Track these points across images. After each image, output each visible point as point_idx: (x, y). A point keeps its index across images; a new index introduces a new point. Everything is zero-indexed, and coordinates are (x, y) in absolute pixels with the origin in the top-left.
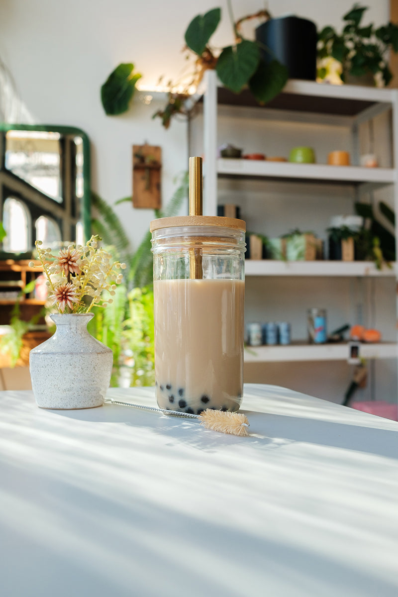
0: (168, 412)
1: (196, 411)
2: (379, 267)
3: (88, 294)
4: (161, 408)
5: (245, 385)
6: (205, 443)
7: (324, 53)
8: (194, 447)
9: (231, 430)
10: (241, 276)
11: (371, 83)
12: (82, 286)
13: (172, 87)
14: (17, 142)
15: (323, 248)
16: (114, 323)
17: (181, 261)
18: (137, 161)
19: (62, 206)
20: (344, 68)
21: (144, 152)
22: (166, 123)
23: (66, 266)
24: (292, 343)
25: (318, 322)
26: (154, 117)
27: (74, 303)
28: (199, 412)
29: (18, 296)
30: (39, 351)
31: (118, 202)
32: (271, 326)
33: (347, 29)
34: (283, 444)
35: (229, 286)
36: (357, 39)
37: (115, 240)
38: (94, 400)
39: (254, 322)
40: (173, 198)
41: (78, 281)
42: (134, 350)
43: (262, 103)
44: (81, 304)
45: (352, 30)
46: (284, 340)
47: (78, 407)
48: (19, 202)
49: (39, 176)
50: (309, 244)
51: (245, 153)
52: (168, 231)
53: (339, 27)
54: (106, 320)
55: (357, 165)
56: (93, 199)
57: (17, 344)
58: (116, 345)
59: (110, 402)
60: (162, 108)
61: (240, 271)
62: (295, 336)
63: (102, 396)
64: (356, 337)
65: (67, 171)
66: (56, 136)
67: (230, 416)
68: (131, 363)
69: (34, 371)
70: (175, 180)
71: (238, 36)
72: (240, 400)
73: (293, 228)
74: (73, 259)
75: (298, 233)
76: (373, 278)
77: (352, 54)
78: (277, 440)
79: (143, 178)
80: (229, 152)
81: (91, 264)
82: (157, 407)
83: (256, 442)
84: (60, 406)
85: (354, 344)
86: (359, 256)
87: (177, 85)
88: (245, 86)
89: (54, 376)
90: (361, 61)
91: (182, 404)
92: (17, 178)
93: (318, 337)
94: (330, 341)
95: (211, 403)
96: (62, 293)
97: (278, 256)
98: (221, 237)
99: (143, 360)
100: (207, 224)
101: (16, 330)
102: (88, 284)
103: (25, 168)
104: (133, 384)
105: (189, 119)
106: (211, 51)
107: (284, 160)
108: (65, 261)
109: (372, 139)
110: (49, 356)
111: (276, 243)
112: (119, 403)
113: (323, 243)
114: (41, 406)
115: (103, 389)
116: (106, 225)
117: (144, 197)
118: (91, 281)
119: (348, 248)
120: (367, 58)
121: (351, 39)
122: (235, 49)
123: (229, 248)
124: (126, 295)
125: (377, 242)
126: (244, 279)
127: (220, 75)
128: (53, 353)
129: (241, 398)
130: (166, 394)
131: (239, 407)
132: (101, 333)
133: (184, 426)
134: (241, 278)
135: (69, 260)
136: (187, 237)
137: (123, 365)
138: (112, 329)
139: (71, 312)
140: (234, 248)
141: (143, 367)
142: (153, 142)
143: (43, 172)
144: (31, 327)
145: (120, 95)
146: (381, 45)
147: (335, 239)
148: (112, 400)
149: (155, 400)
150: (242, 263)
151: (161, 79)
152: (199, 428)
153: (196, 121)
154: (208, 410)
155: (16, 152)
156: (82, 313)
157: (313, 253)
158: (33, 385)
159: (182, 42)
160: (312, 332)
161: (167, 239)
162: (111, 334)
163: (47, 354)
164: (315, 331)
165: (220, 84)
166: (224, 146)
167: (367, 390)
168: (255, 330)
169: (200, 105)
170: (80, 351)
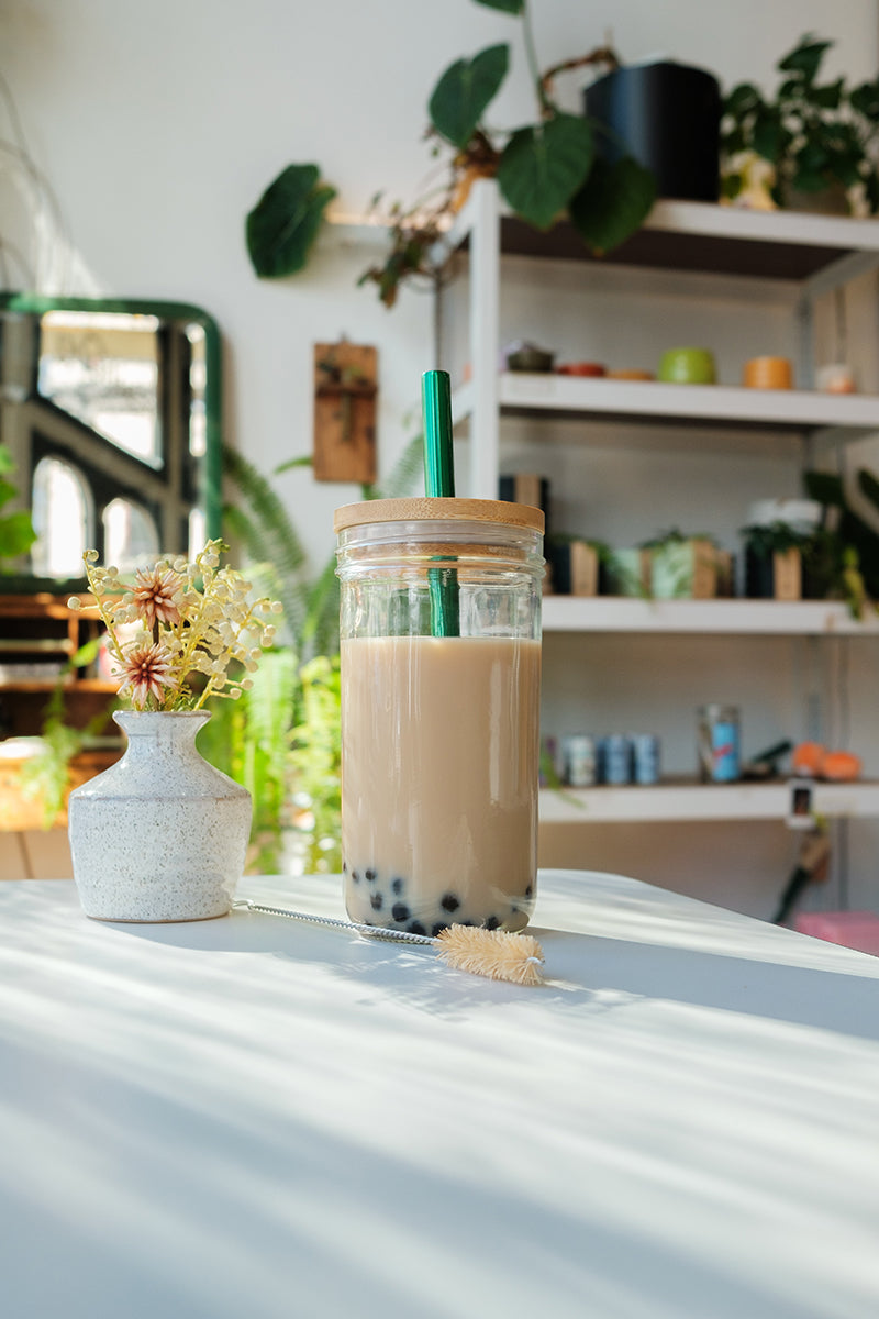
0: (369, 930)
1: (429, 929)
2: (856, 614)
3: (198, 668)
4: (354, 922)
5: (540, 872)
6: (445, 999)
7: (736, 143)
8: (419, 1008)
9: (504, 972)
10: (533, 629)
11: (842, 209)
12: (185, 651)
13: (403, 217)
14: (64, 335)
15: (733, 571)
16: (269, 733)
17: (401, 597)
18: (324, 377)
19: (161, 476)
20: (780, 177)
21: (339, 358)
22: (388, 296)
23: (150, 608)
24: (664, 781)
25: (721, 735)
26: (361, 282)
27: (168, 689)
28: (437, 930)
29: (61, 673)
30: (90, 793)
31: (282, 469)
32: (616, 743)
33: (786, 90)
34: (618, 1004)
35: (505, 654)
36: (809, 111)
37: (275, 550)
38: (209, 902)
39: (579, 734)
40: (403, 460)
41: (176, 641)
42: (315, 795)
43: (599, 250)
44: (183, 690)
45: (798, 91)
46: (645, 774)
47: (174, 917)
48: (68, 468)
49: (112, 410)
50: (701, 562)
51: (560, 362)
52: (372, 530)
53: (769, 84)
54: (253, 727)
55: (810, 387)
56: (227, 461)
57: (56, 777)
58: (273, 781)
59: (245, 908)
60: (380, 263)
61: (532, 620)
62: (669, 766)
63: (227, 893)
64: (805, 770)
65: (173, 401)
66: (150, 324)
67: (502, 939)
68: (306, 822)
69: (76, 837)
70: (407, 421)
71: (547, 107)
72: (529, 903)
73: (667, 526)
74: (164, 591)
75: (677, 537)
76: (845, 638)
77: (799, 143)
78: (606, 995)
79: (337, 416)
80: (526, 360)
81: (205, 603)
82: (347, 920)
83: (559, 998)
84: (133, 915)
85: (801, 784)
86: (812, 589)
87: (412, 213)
88: (561, 214)
89: (120, 848)
90: (818, 159)
91: (401, 913)
92: (63, 416)
93: (721, 768)
94: (747, 777)
95: (463, 912)
96: (139, 667)
97: (633, 589)
98: (489, 545)
99: (333, 815)
100: (458, 517)
101: (56, 749)
102: (199, 648)
103: (82, 394)
104: (311, 870)
105: (440, 286)
106: (487, 137)
107: (649, 377)
108: (147, 595)
109: (842, 331)
110: (110, 805)
111: (629, 560)
112: (263, 908)
113: (733, 560)
114: (91, 915)
115: (229, 878)
116: (254, 518)
117: (339, 456)
118: (205, 641)
119: (787, 571)
120: (832, 153)
121: (796, 112)
122: (538, 134)
123: (506, 568)
124: (297, 672)
125: (851, 558)
126: (541, 638)
127: (507, 191)
128: (118, 799)
129: (532, 901)
130: (365, 891)
131: (528, 921)
132: (241, 755)
133: (403, 961)
134: (532, 636)
135: (157, 594)
136: (414, 545)
137: (289, 827)
138: (266, 746)
139: (161, 708)
140: (518, 569)
141: (332, 831)
142: (359, 337)
143: (120, 402)
144: (89, 740)
145: (288, 234)
146: (863, 126)
147: (760, 551)
148: (251, 902)
149: (342, 903)
150: (535, 603)
151: (376, 200)
152: (433, 966)
153: (452, 291)
154: (456, 927)
155: (62, 358)
156: (184, 709)
157: (709, 581)
158: (75, 867)
159: (423, 119)
160: (708, 757)
161: (369, 549)
162: (262, 759)
163: (107, 799)
164: (715, 754)
165: (506, 209)
166: (515, 347)
167: (831, 887)
168: (580, 752)
169: (461, 256)
170: (178, 794)
